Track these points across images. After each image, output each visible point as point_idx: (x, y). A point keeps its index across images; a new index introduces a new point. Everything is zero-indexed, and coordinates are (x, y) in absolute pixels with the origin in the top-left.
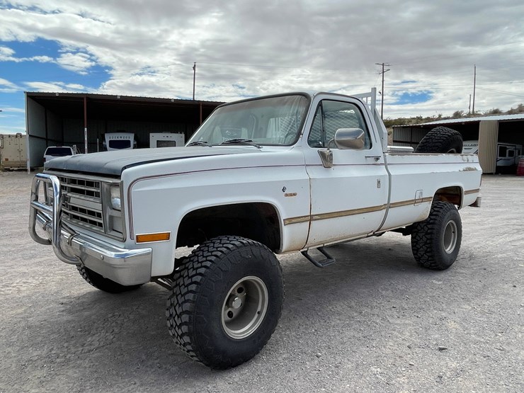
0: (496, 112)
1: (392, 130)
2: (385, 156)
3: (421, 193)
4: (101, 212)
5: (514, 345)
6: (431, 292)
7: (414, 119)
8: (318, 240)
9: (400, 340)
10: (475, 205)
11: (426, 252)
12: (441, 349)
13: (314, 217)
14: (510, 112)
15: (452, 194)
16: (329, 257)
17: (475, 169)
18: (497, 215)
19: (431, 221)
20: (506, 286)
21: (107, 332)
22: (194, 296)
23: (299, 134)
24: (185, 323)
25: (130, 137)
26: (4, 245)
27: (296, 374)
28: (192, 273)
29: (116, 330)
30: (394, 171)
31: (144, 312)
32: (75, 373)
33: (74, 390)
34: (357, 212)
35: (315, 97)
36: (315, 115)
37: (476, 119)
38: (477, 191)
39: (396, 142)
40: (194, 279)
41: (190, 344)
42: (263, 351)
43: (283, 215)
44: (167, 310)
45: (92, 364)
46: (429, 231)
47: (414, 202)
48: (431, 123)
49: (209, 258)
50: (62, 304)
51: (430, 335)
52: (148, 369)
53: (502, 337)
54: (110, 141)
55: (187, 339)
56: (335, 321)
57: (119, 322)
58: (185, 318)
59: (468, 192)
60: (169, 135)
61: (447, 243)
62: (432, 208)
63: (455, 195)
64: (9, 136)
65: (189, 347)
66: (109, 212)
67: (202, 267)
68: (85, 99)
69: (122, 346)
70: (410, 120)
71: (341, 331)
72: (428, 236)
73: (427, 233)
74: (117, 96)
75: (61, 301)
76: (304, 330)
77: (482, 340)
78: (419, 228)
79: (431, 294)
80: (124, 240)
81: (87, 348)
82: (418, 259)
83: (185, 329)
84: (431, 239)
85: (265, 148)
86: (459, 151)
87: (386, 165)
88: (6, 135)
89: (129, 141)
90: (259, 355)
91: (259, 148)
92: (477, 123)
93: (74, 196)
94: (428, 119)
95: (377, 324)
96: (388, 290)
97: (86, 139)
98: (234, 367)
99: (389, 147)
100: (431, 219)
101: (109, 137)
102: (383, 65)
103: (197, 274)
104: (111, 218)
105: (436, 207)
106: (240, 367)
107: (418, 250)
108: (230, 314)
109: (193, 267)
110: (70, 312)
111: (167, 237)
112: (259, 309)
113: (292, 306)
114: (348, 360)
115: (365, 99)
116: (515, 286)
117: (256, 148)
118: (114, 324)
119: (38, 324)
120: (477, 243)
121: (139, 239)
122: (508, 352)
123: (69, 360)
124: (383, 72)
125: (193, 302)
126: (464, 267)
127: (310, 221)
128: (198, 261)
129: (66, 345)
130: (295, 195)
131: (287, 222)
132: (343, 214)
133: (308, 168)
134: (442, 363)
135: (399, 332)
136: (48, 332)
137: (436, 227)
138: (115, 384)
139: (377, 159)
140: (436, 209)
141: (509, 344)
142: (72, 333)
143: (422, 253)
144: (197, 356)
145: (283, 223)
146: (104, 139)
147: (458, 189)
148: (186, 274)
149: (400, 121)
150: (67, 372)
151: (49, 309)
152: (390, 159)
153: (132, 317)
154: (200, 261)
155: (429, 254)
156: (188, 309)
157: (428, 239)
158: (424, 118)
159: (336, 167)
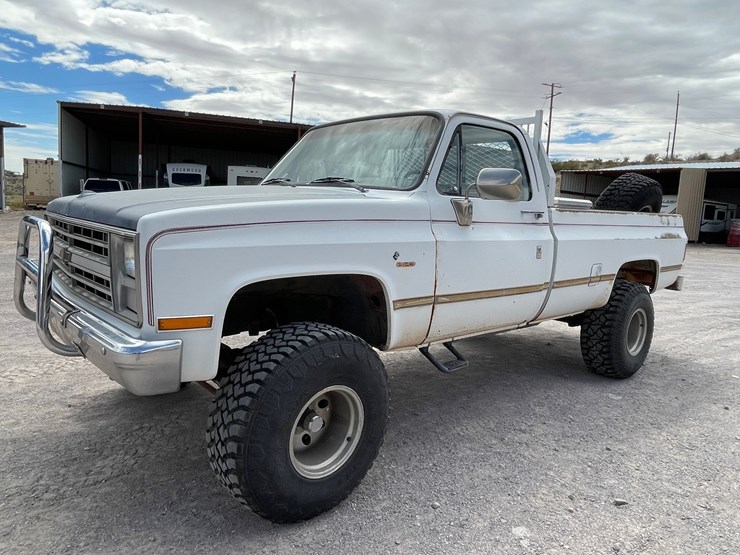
0: (703, 158)
1: (560, 176)
2: (550, 212)
3: (600, 268)
4: (109, 279)
5: (727, 502)
6: (605, 411)
7: (590, 162)
8: (444, 333)
9: (558, 486)
10: (674, 287)
11: (601, 352)
12: (618, 504)
13: (440, 299)
14: (723, 159)
15: (643, 271)
16: (459, 358)
17: (678, 237)
18: (701, 301)
19: (611, 309)
20: (714, 407)
21: (126, 453)
22: (247, 414)
23: (425, 173)
24: (232, 456)
25: (201, 170)
26: (4, 315)
27: (399, 534)
28: (246, 378)
29: (141, 451)
30: (563, 235)
31: (187, 425)
32: (68, 517)
33: (60, 547)
34: (504, 293)
35: (451, 118)
36: (450, 147)
37: (676, 166)
38: (678, 267)
39: (563, 193)
40: (249, 388)
41: (238, 487)
42: (354, 495)
43: (393, 294)
44: (208, 431)
45: (95, 505)
46: (607, 323)
47: (589, 280)
48: (613, 169)
49: (273, 357)
50: (70, 406)
51: (602, 480)
52: (178, 516)
53: (709, 489)
54: (174, 175)
55: (233, 479)
56: (464, 451)
57: (147, 438)
58: (232, 447)
59: (665, 269)
60: (255, 169)
61: (632, 341)
62: (614, 290)
63: (647, 272)
64: (36, 161)
65: (237, 491)
66: (121, 281)
67: (262, 370)
68: (140, 115)
69: (146, 477)
70: (585, 164)
71: (472, 468)
72: (605, 330)
73: (604, 326)
74: (184, 112)
75: (70, 401)
76: (417, 464)
77: (679, 491)
78: (593, 318)
79: (605, 415)
80: (139, 326)
81: (92, 479)
82: (589, 362)
83: (231, 463)
84: (609, 334)
85: (371, 192)
86: (656, 209)
87: (551, 224)
88: (32, 160)
89: (200, 176)
90: (347, 501)
91: (363, 191)
92: (677, 172)
93: (76, 251)
94: (610, 164)
95: (525, 457)
96: (543, 405)
97: (140, 170)
98: (307, 519)
99: (556, 198)
100: (611, 306)
101: (172, 169)
102: (553, 86)
103: (253, 381)
104: (125, 289)
105: (619, 289)
106: (315, 519)
107: (589, 349)
108: (306, 439)
109: (248, 370)
110: (79, 418)
111: (208, 322)
112: (349, 434)
113: (403, 425)
114: (480, 515)
115: (525, 127)
116: (727, 408)
117: (358, 192)
118: (139, 441)
119: (29, 435)
120: (671, 340)
121: (163, 325)
122: (718, 513)
123: (63, 497)
124: (552, 96)
125: (245, 424)
126: (653, 376)
127: (434, 303)
128: (257, 360)
129: (62, 471)
130: (412, 264)
131: (399, 305)
132: (483, 295)
133: (434, 225)
134: (620, 526)
135: (556, 472)
136: (42, 449)
137: (617, 317)
138: (124, 540)
139: (539, 215)
140: (619, 292)
141: (719, 499)
142: (76, 454)
143: (595, 353)
144: (249, 504)
145: (392, 307)
146: (164, 171)
147: (652, 264)
148: (237, 380)
149: (572, 164)
150: (55, 516)
151: (49, 413)
152: (557, 216)
153: (167, 431)
154: (260, 360)
155: (605, 356)
156: (237, 434)
157: (604, 334)
158: (604, 161)
159: (476, 225)
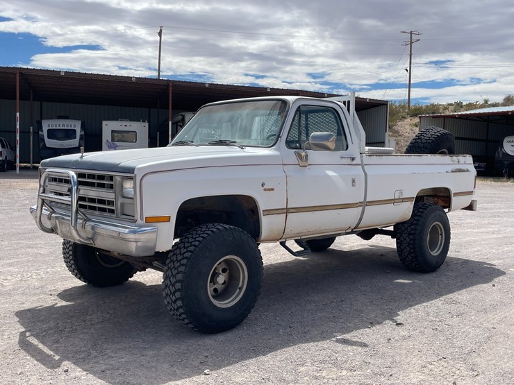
2: (362, 157)
3: (401, 193)
4: (114, 200)
8: (295, 231)
10: (469, 208)
11: (410, 253)
13: (290, 210)
16: (305, 249)
17: (468, 171)
19: (415, 222)
21: (103, 313)
22: (185, 268)
23: (279, 136)
24: (179, 290)
25: (76, 125)
30: (371, 172)
34: (331, 208)
35: (293, 102)
38: (470, 193)
40: (185, 255)
43: (262, 207)
45: (97, 331)
46: (412, 232)
47: (393, 201)
49: (197, 239)
50: (51, 295)
51: (393, 316)
54: (49, 130)
55: (179, 303)
58: (178, 286)
59: (458, 194)
60: (128, 123)
66: (120, 200)
67: (191, 246)
68: (18, 75)
70: (446, 107)
72: (411, 237)
73: (410, 234)
74: (60, 72)
75: (50, 293)
78: (403, 228)
80: (135, 221)
81: (88, 323)
82: (403, 260)
83: (178, 295)
84: (414, 240)
85: (247, 149)
86: (451, 152)
87: (362, 165)
89: (75, 131)
91: (242, 148)
97: (18, 127)
100: (414, 220)
101: (47, 125)
102: (411, 33)
104: (123, 204)
105: (418, 208)
107: (402, 251)
108: (215, 290)
111: (168, 219)
112: (240, 286)
117: (239, 149)
121: (147, 220)
123: (76, 330)
124: (411, 43)
127: (287, 213)
130: (272, 189)
131: (266, 213)
132: (317, 209)
133: (285, 167)
137: (419, 228)
138: (121, 342)
139: (353, 159)
143: (406, 254)
145: (262, 214)
146: (40, 128)
147: (447, 190)
152: (367, 160)
155: (413, 255)
156: (180, 279)
157: (411, 240)
158: (464, 103)
159: (311, 167)
